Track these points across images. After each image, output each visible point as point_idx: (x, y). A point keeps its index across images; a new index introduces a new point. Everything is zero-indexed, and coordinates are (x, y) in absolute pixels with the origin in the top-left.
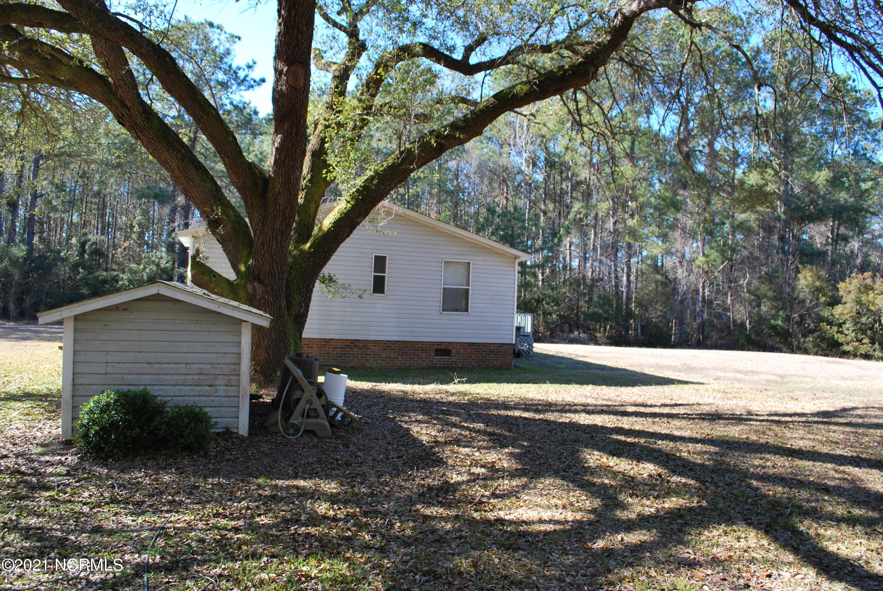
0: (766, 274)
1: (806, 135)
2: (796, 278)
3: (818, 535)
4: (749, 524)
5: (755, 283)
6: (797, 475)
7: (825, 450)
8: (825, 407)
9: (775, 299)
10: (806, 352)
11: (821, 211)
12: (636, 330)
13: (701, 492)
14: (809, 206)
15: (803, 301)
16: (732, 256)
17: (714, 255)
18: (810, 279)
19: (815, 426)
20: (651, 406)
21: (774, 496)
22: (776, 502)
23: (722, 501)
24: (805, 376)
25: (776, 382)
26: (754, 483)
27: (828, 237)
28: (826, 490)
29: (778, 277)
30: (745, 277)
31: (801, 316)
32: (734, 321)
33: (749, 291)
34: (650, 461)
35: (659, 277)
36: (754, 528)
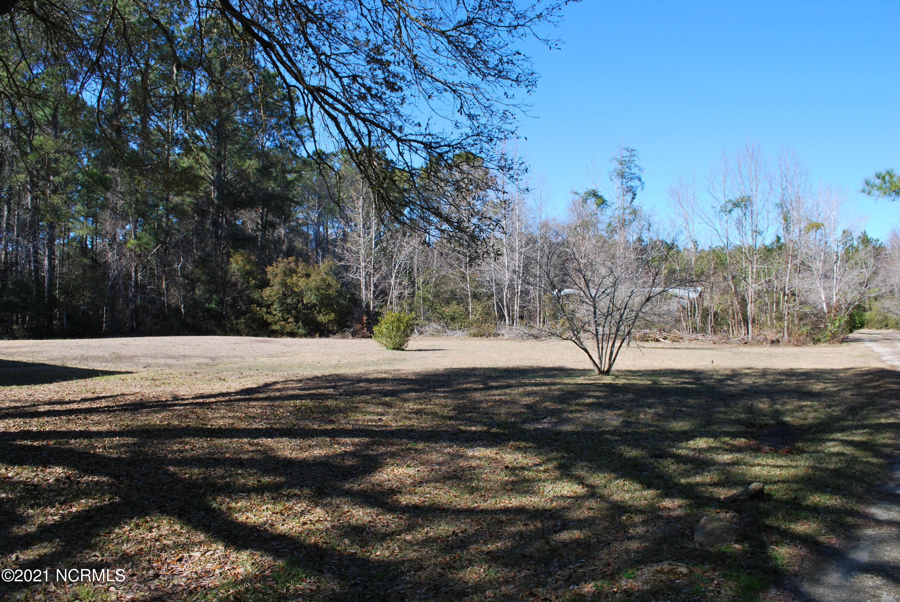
0: (200, 257)
1: (237, 123)
2: (228, 263)
3: (229, 508)
4: (162, 512)
5: (190, 267)
6: (214, 454)
7: (243, 425)
8: (250, 384)
9: (208, 282)
10: (238, 333)
11: (251, 198)
12: (61, 319)
13: (114, 488)
14: (240, 193)
15: (235, 284)
16: (166, 239)
17: (146, 238)
18: (240, 263)
19: (236, 403)
20: (70, 402)
21: (190, 477)
22: (192, 484)
23: (136, 493)
24: (235, 357)
25: (207, 365)
26: (172, 469)
27: (258, 223)
28: (240, 463)
29: (212, 261)
30: (179, 261)
31: (234, 299)
32: (169, 306)
33: (183, 276)
34: (58, 464)
35: (87, 261)
36: (168, 514)
